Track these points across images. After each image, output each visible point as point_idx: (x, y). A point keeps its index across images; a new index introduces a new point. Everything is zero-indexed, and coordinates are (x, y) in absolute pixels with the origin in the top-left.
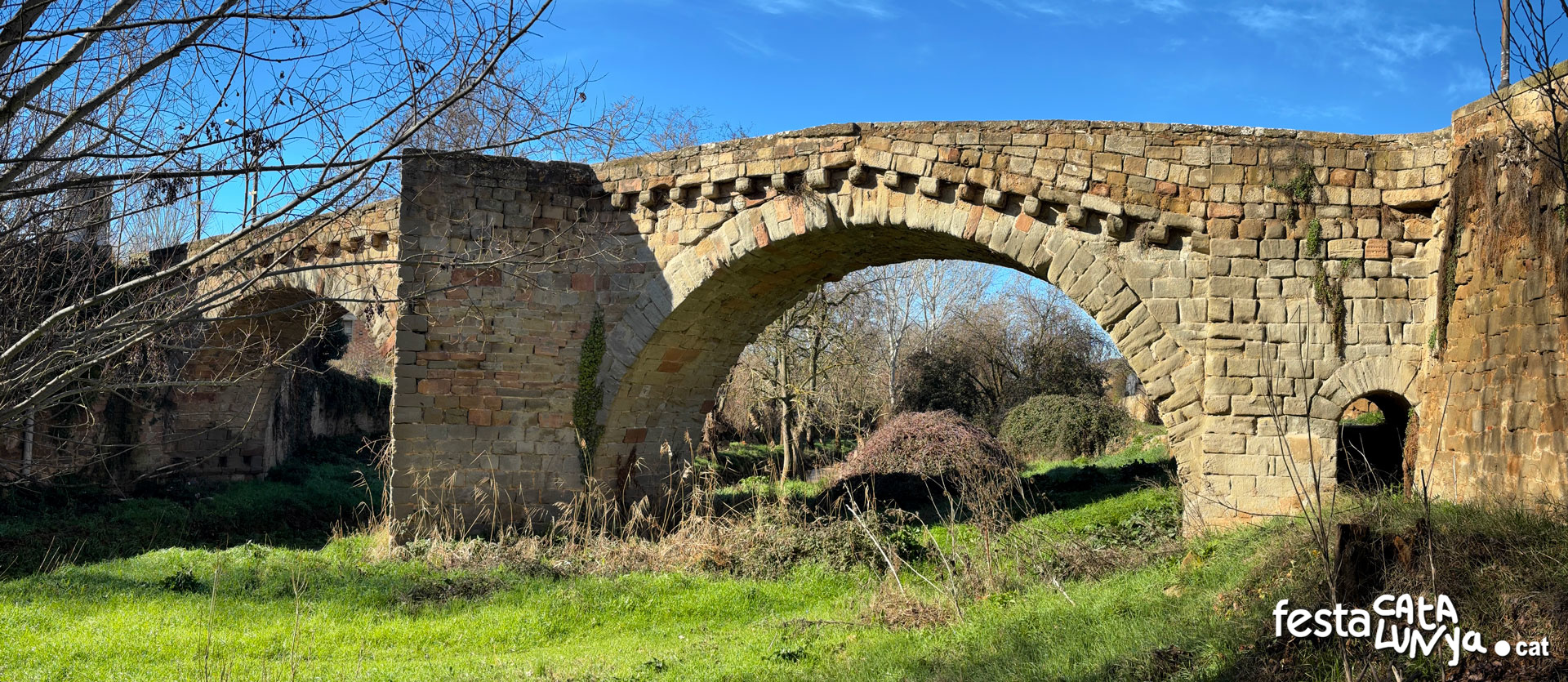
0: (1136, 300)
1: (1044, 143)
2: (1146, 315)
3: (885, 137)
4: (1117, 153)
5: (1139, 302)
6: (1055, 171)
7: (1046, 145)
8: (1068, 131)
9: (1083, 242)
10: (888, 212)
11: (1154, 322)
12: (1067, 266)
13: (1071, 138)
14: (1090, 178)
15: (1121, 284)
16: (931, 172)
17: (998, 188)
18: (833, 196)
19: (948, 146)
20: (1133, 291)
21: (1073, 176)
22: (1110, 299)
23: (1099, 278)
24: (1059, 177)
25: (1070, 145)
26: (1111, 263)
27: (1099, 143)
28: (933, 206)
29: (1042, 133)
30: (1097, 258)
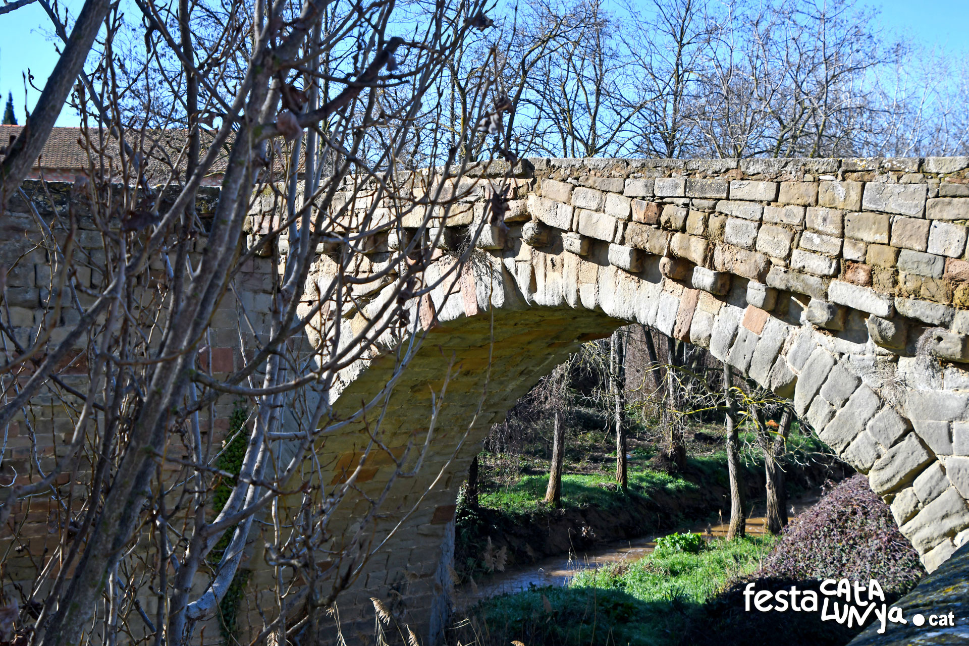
0: (924, 457)
1: (773, 197)
2: (943, 485)
3: (564, 180)
4: (881, 213)
5: (932, 459)
6: (788, 243)
7: (776, 200)
8: (809, 177)
9: (842, 354)
10: (578, 291)
11: (956, 497)
12: (817, 393)
13: (812, 189)
14: (840, 255)
15: (901, 428)
16: (623, 237)
17: (712, 266)
18: (509, 262)
19: (643, 198)
20: (922, 442)
21: (815, 252)
22: (886, 453)
23: (866, 415)
24: (795, 252)
25: (812, 200)
26: (886, 392)
27: (854, 196)
28: (633, 285)
29: (772, 180)
30: (865, 380)
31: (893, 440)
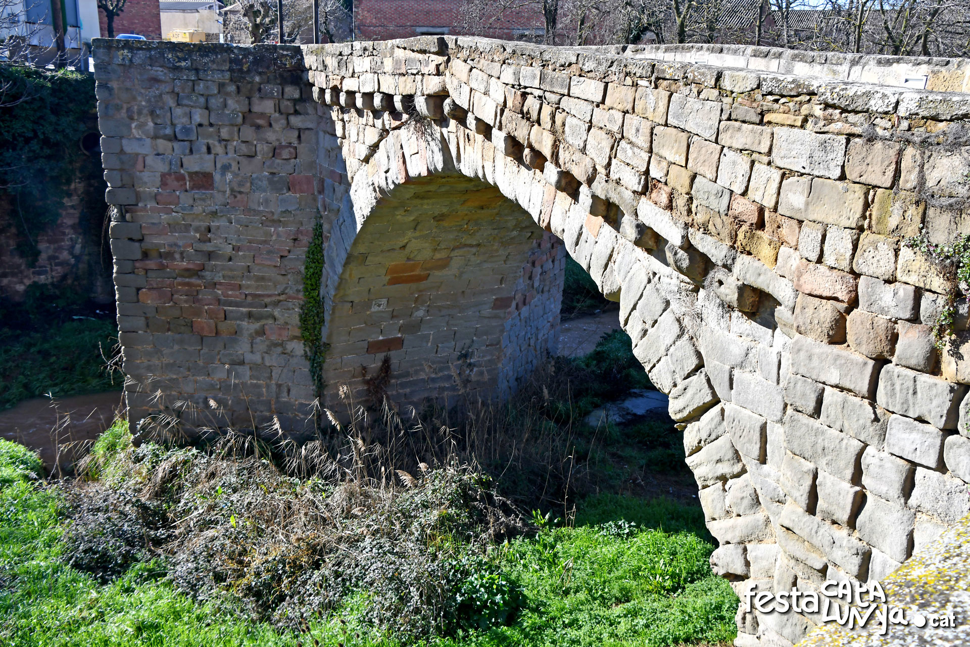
0: (709, 398)
1: (599, 99)
2: (720, 430)
3: (465, 61)
4: (683, 130)
5: (716, 401)
6: (608, 150)
7: (603, 102)
8: (629, 81)
9: (655, 274)
10: (483, 167)
11: (729, 445)
12: (634, 308)
13: (630, 92)
14: (647, 172)
15: (693, 362)
16: (500, 122)
17: (557, 164)
18: (445, 130)
19: (513, 86)
20: (708, 381)
21: (628, 164)
22: (681, 385)
23: (669, 341)
24: (614, 161)
25: (629, 107)
26: (687, 322)
27: (662, 108)
28: (515, 168)
29: (601, 79)
30: (674, 305)
31: (686, 373)
